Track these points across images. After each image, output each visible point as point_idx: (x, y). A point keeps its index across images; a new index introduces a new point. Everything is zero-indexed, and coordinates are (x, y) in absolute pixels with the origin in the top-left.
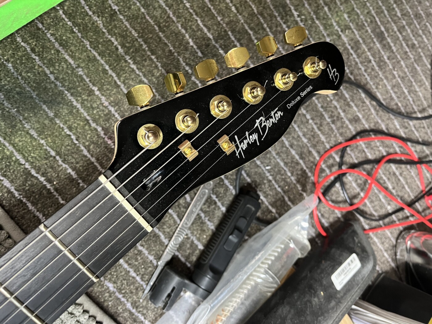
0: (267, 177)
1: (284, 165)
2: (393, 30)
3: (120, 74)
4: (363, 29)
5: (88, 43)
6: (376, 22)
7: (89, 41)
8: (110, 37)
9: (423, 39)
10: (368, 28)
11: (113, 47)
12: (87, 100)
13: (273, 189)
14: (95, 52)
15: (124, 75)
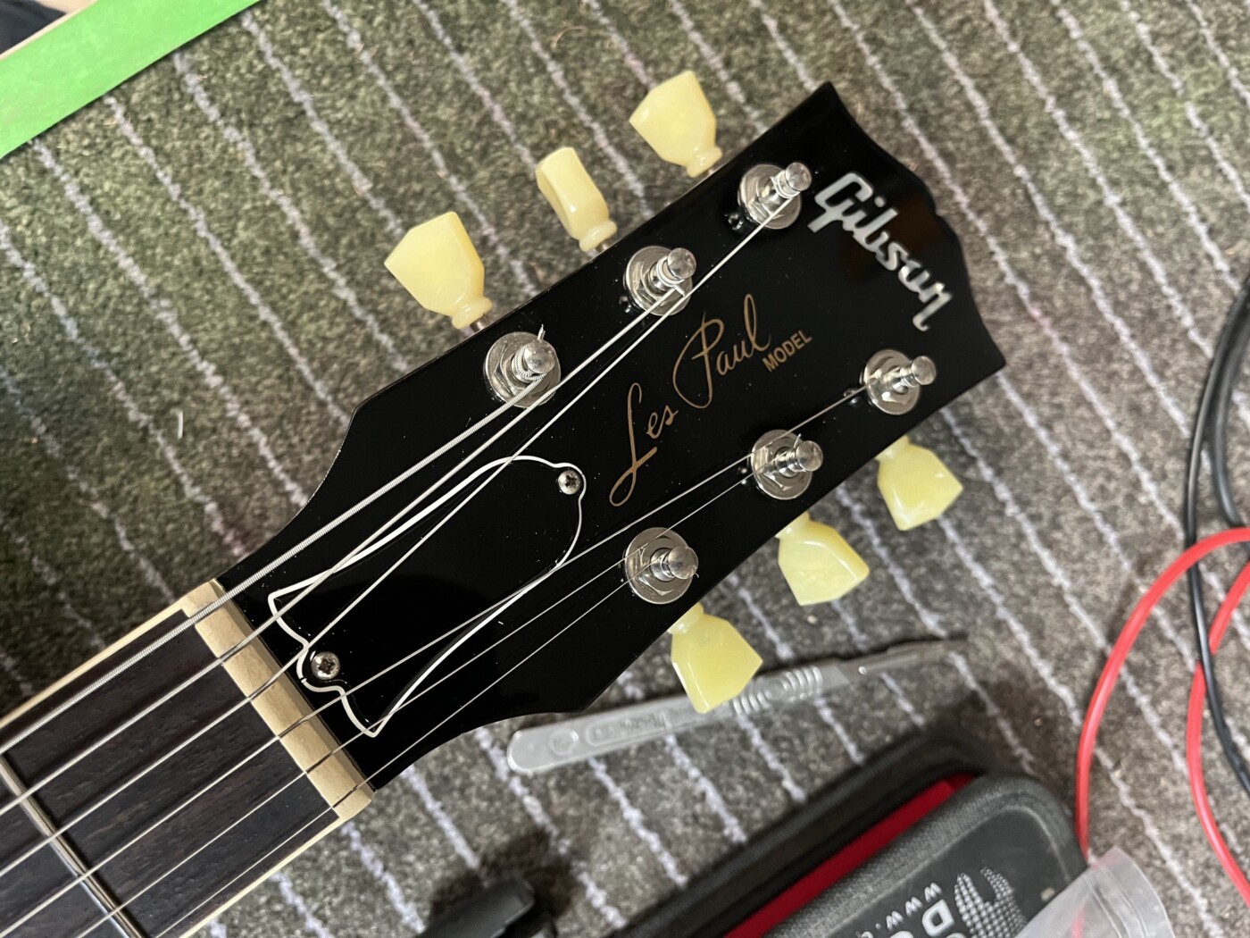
7: (205, 208)
14: (223, 246)
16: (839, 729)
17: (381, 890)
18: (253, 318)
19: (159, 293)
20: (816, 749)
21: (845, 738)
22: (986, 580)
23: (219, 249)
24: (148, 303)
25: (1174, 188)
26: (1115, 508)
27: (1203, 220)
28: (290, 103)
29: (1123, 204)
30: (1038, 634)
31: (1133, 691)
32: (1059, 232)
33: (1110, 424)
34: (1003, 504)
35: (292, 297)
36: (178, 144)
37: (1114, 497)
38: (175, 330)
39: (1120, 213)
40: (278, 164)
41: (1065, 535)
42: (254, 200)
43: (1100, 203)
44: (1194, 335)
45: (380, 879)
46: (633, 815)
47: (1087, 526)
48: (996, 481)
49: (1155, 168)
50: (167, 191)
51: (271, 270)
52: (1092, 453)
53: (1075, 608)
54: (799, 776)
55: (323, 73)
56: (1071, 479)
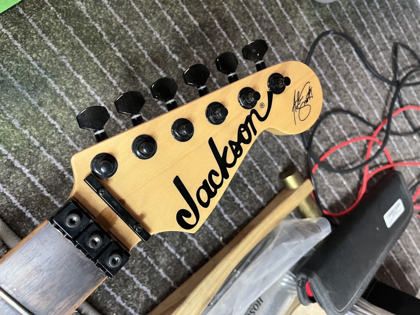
0: (254, 167)
1: (271, 155)
2: (372, 22)
3: (106, 62)
4: (345, 20)
5: (72, 29)
6: (356, 13)
7: (73, 27)
8: (94, 23)
9: (400, 30)
10: (349, 19)
11: (98, 34)
12: (72, 89)
13: (260, 178)
14: (79, 38)
15: (110, 63)
18: (92, 61)
19: (62, 54)
23: (79, 40)
24: (58, 56)
35: (103, 54)
36: (62, 6)
42: (87, 24)
51: (95, 46)
54: (252, 185)
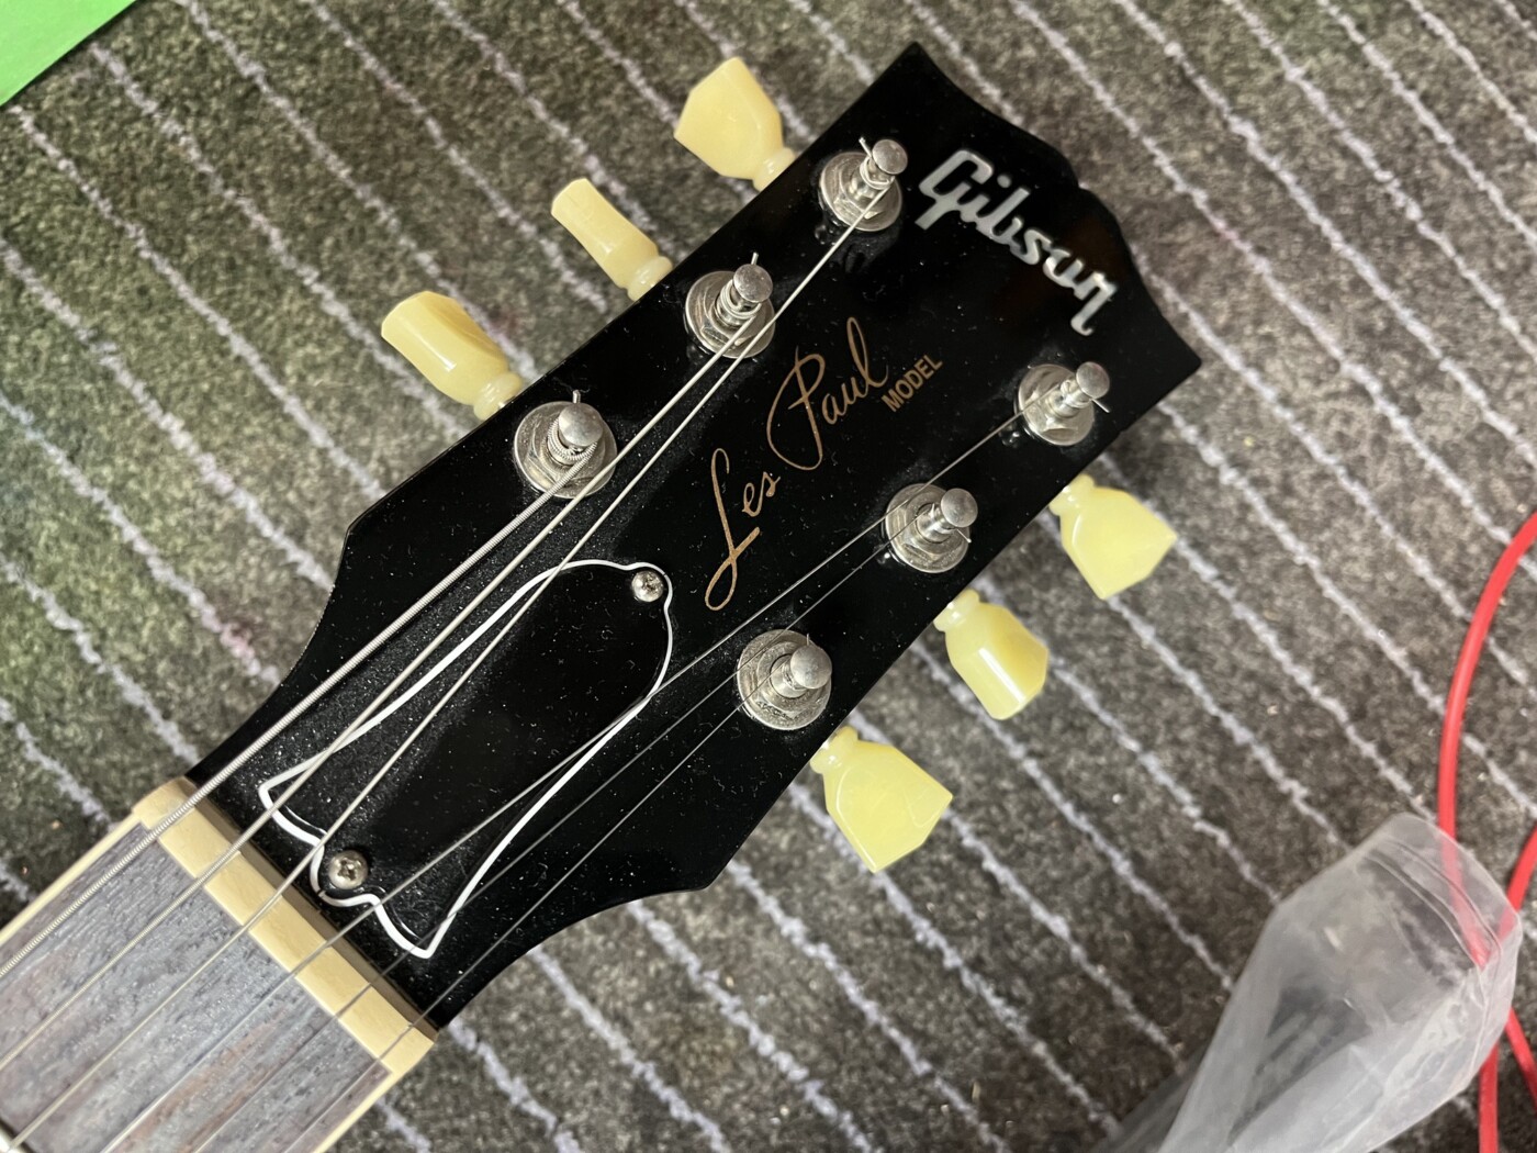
3: (281, 351)
5: (142, 232)
7: (144, 222)
11: (247, 238)
12: (137, 476)
13: (1050, 820)
14: (171, 264)
16: (1047, 785)
17: (476, 1067)
18: (224, 353)
19: (99, 335)
20: (1020, 816)
21: (1056, 796)
22: (1207, 572)
23: (168, 271)
24: (86, 348)
25: (1370, 51)
26: (1362, 459)
27: (1411, 87)
28: (238, 79)
29: (1308, 76)
30: (1288, 633)
31: (1422, 690)
32: (1234, 120)
33: (1336, 352)
34: (1216, 470)
35: (271, 319)
36: (103, 150)
37: (1357, 444)
38: (125, 379)
39: (1307, 86)
40: (232, 156)
41: (1301, 500)
42: (205, 206)
43: (1280, 79)
44: (1424, 229)
45: (474, 1052)
46: (794, 927)
47: (1328, 484)
48: (1201, 443)
49: (1342, 28)
50: (96, 210)
51: (239, 287)
52: (1319, 393)
53: (1331, 591)
54: (1002, 852)
55: (275, 39)
56: (1298, 429)
